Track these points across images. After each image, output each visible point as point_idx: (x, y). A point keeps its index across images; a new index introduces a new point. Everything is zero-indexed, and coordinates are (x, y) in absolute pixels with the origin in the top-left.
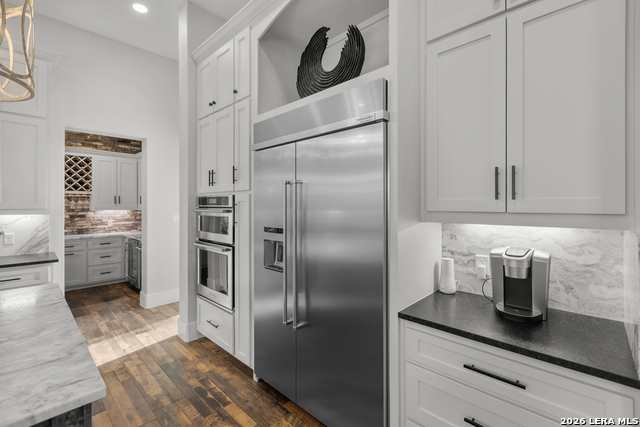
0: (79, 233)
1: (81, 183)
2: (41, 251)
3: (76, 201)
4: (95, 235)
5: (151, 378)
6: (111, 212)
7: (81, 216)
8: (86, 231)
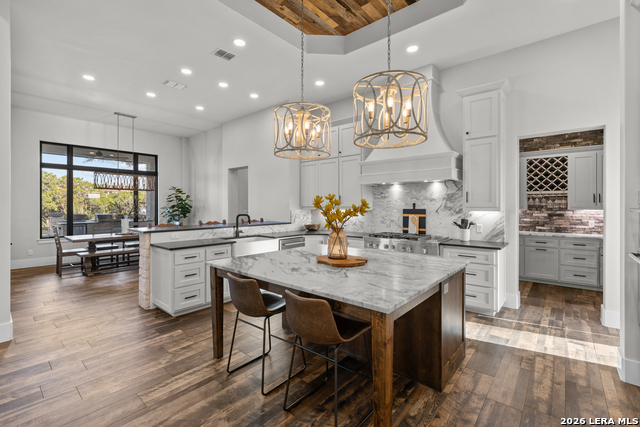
0: (557, 231)
1: (558, 182)
2: (499, 241)
3: (553, 201)
4: (574, 235)
5: (547, 382)
6: (593, 211)
7: (558, 215)
8: (564, 230)
